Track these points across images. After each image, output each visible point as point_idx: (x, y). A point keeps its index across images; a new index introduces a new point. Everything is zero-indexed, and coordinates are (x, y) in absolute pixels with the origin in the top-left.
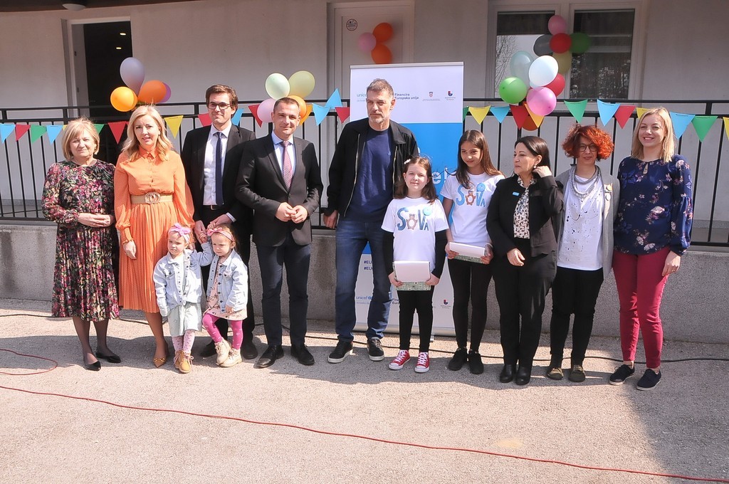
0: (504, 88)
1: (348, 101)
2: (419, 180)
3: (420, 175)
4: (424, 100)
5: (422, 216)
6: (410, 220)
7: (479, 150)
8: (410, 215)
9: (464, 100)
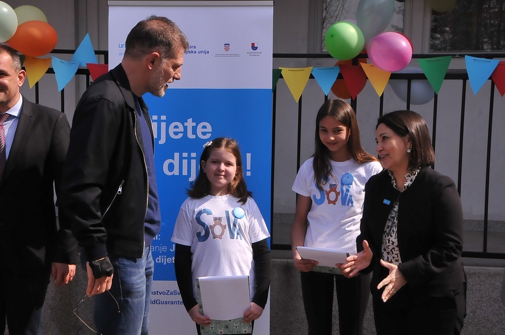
0: (332, 36)
1: (106, 54)
2: (226, 171)
3: (228, 164)
4: (217, 55)
5: (232, 218)
6: (215, 225)
7: (344, 128)
8: (215, 219)
9: (275, 56)
